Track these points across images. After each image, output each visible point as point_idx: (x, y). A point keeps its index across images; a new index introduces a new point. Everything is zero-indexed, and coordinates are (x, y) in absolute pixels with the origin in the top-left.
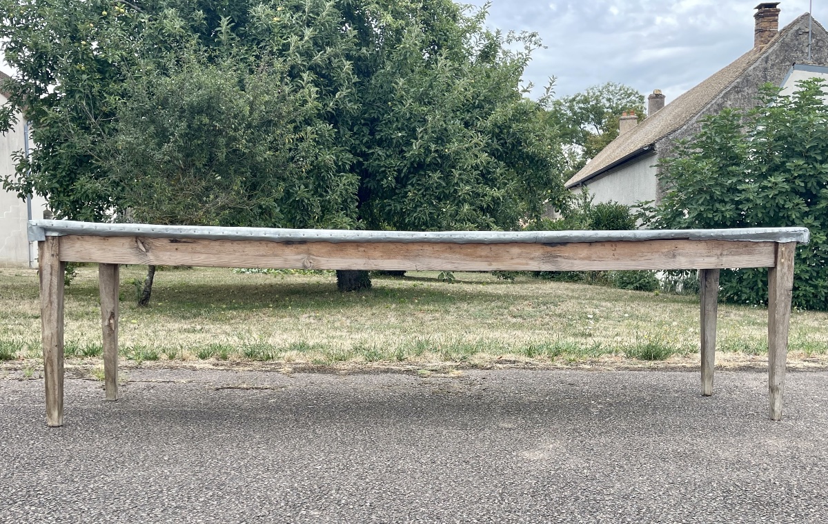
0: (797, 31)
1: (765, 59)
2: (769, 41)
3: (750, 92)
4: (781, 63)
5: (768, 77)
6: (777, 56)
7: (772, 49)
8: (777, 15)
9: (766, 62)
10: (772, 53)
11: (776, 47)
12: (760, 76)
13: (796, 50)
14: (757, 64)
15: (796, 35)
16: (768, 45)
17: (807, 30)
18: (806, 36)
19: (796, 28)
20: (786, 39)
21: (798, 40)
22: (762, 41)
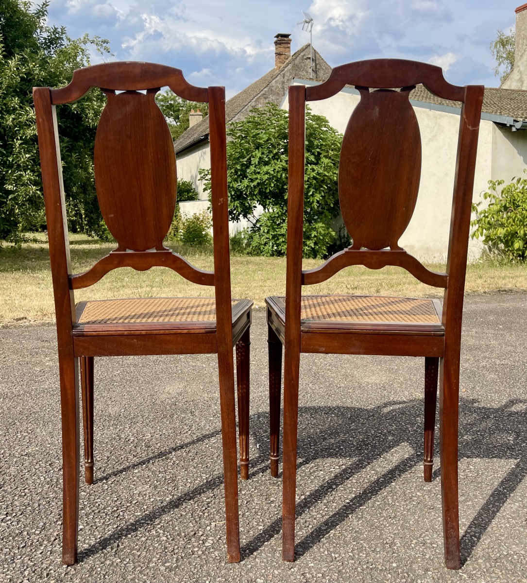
0: (303, 56)
1: (282, 75)
2: (285, 62)
3: (274, 98)
5: (285, 88)
6: (291, 74)
7: (287, 68)
8: (290, 43)
9: (284, 77)
10: (287, 71)
11: (290, 67)
12: (280, 87)
13: (303, 70)
14: (277, 79)
15: (303, 59)
16: (284, 65)
17: (309, 56)
18: (309, 60)
19: (302, 54)
20: (296, 62)
21: (303, 63)
22: (280, 62)
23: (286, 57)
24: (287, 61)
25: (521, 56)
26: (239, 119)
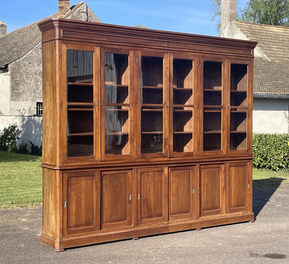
15: (79, 12)
16: (65, 15)
17: (84, 11)
18: (83, 13)
19: (78, 9)
20: (74, 14)
21: (79, 15)
22: (62, 13)
23: (67, 10)
24: (67, 13)
25: (225, 27)
26: (32, 54)
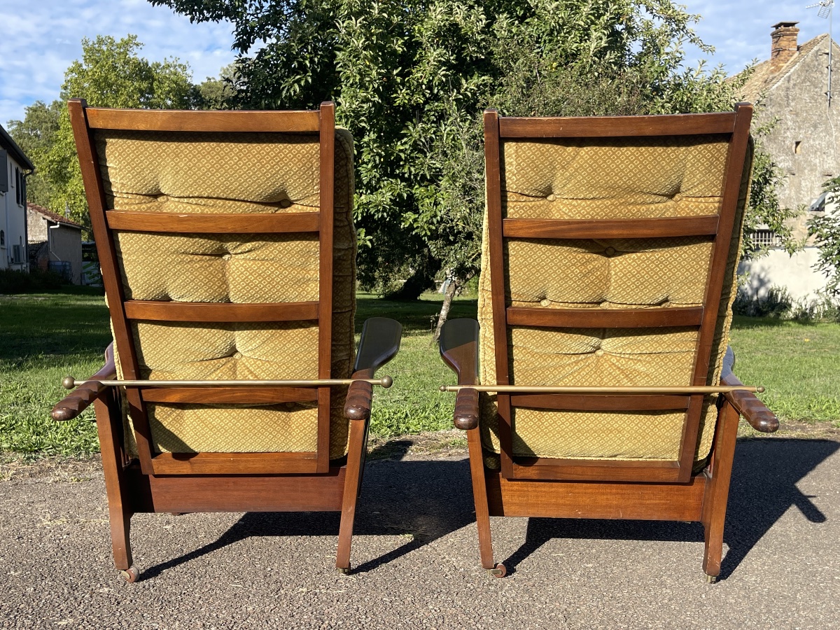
0: (817, 52)
1: (787, 79)
2: (788, 60)
3: (773, 111)
4: (802, 83)
5: (790, 97)
6: (799, 76)
7: (794, 68)
8: (796, 35)
9: (789, 81)
10: (794, 73)
11: (797, 66)
12: (782, 96)
13: (816, 71)
14: (779, 83)
15: (817, 54)
17: (827, 52)
18: (825, 56)
19: (816, 48)
20: (807, 60)
21: (817, 60)
22: (782, 60)
23: (791, 54)
24: (792, 59)
